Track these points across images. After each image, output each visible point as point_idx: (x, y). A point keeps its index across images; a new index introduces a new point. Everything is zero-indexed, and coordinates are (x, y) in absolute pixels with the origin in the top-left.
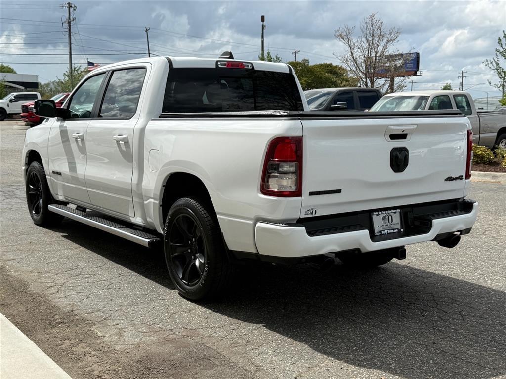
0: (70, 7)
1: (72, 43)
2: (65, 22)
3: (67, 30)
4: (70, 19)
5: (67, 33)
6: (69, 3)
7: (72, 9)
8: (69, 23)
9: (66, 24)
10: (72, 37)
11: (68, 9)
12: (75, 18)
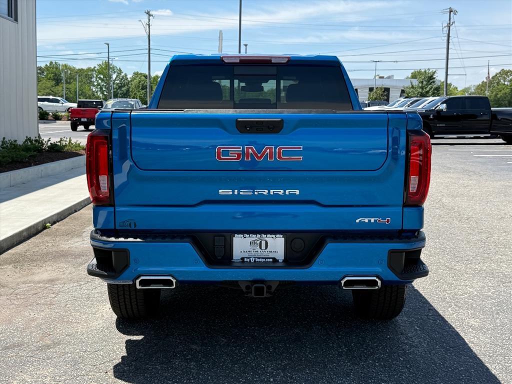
0: (451, 11)
1: (450, 47)
2: (445, 27)
3: (446, 35)
4: (450, 23)
5: (446, 38)
6: (450, 8)
7: (452, 13)
8: (449, 27)
9: (446, 29)
10: (450, 41)
11: (449, 14)
12: (454, 22)
